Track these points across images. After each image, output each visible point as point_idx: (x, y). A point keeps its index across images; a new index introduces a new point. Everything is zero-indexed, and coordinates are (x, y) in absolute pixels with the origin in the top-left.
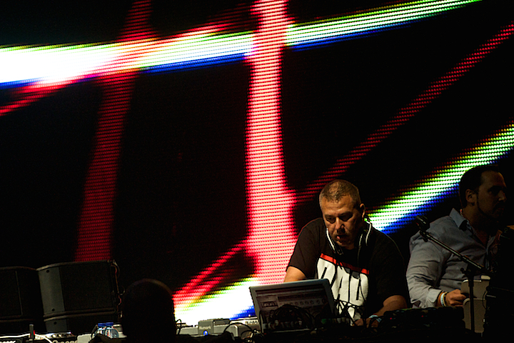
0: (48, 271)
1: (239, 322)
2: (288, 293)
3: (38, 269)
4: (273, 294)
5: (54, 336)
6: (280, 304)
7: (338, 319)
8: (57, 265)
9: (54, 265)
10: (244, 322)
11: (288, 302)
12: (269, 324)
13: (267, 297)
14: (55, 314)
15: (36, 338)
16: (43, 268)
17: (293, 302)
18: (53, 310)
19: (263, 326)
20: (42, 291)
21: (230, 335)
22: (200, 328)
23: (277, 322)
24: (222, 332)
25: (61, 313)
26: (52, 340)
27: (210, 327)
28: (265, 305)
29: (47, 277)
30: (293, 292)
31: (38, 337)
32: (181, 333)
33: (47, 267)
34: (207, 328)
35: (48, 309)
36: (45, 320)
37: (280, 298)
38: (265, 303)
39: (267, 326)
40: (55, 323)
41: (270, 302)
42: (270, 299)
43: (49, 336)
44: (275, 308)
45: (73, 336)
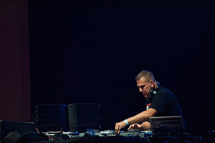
0: (72, 107)
1: (144, 132)
2: (165, 121)
3: (68, 105)
4: (159, 121)
5: (71, 133)
6: (161, 126)
7: (185, 133)
8: (75, 104)
9: (74, 104)
10: (146, 132)
11: (164, 125)
12: (156, 133)
13: (156, 122)
14: (74, 124)
15: (63, 133)
16: (70, 105)
17: (167, 125)
18: (73, 122)
19: (154, 134)
20: (69, 114)
21: (140, 137)
22: (129, 133)
23: (159, 133)
24: (136, 135)
25: (76, 124)
26: (69, 134)
27: (132, 133)
28: (155, 126)
29: (71, 109)
30: (167, 121)
31: (64, 133)
32: (120, 135)
33: (71, 105)
34: (131, 133)
35: (71, 122)
36: (69, 126)
37: (162, 123)
38: (155, 124)
39: (155, 134)
40: (73, 128)
41: (158, 124)
42: (158, 123)
43: (69, 133)
44: (158, 127)
45: (78, 133)
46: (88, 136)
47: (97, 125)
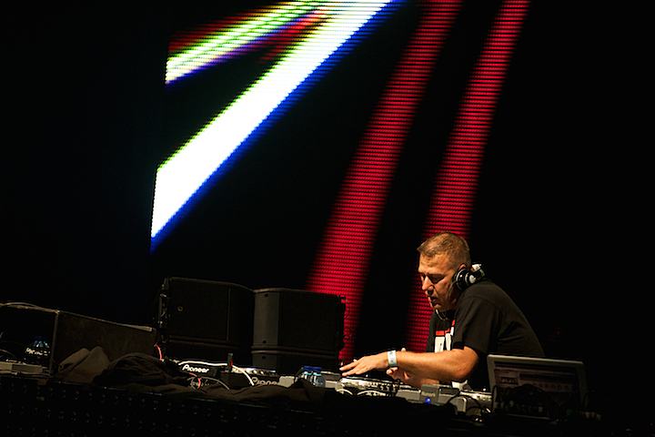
0: (266, 295)
1: (470, 395)
2: (533, 372)
3: (255, 291)
4: (515, 369)
5: (255, 372)
6: (521, 383)
7: (587, 413)
8: (278, 289)
9: (275, 289)
10: (475, 396)
11: (530, 382)
12: (502, 404)
13: (507, 372)
14: (267, 347)
15: (234, 370)
16: (262, 290)
17: (537, 383)
18: (264, 342)
19: (495, 404)
20: (256, 317)
21: (454, 407)
22: (423, 393)
23: (512, 403)
24: (445, 402)
25: (273, 347)
26: (251, 376)
27: (434, 395)
28: (503, 381)
29: (264, 302)
30: (539, 371)
31: (236, 369)
32: (397, 395)
33: (266, 290)
34: (430, 395)
35: (258, 342)
36: (253, 352)
37: (523, 376)
38: (504, 378)
39: (499, 406)
40: (264, 358)
41: (510, 378)
42: (511, 375)
43: (249, 370)
44: (512, 386)
45: (277, 376)
46: (303, 387)
47: (332, 357)
